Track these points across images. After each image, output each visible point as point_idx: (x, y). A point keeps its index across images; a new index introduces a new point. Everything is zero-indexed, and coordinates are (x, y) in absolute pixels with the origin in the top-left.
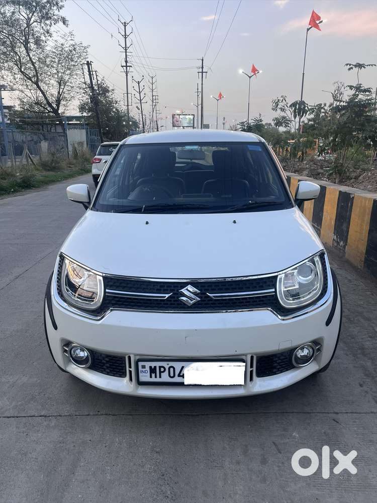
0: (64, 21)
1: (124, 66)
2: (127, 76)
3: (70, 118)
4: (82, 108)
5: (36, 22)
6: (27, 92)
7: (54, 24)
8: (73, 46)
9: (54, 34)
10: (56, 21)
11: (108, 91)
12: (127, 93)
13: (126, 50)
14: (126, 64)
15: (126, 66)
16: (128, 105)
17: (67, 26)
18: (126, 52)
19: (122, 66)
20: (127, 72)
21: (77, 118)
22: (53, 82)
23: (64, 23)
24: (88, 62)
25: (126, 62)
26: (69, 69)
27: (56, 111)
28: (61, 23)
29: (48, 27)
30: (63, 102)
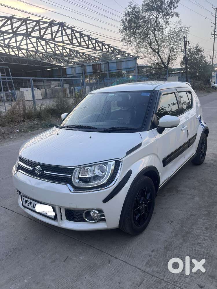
0: (177, 15)
1: (213, 35)
2: (214, 40)
3: (174, 70)
4: (182, 64)
5: (162, 18)
6: (153, 58)
7: (172, 17)
8: (181, 28)
9: (171, 23)
10: (173, 15)
11: (200, 51)
12: (213, 51)
13: (215, 25)
14: (215, 33)
15: (215, 35)
16: (213, 58)
17: (179, 17)
18: (215, 26)
19: (212, 35)
20: (214, 38)
21: (178, 69)
22: (167, 50)
23: (177, 16)
24: (184, 36)
25: (215, 32)
26: (176, 42)
27: (166, 67)
28: (175, 16)
29: (167, 20)
30: (171, 62)
